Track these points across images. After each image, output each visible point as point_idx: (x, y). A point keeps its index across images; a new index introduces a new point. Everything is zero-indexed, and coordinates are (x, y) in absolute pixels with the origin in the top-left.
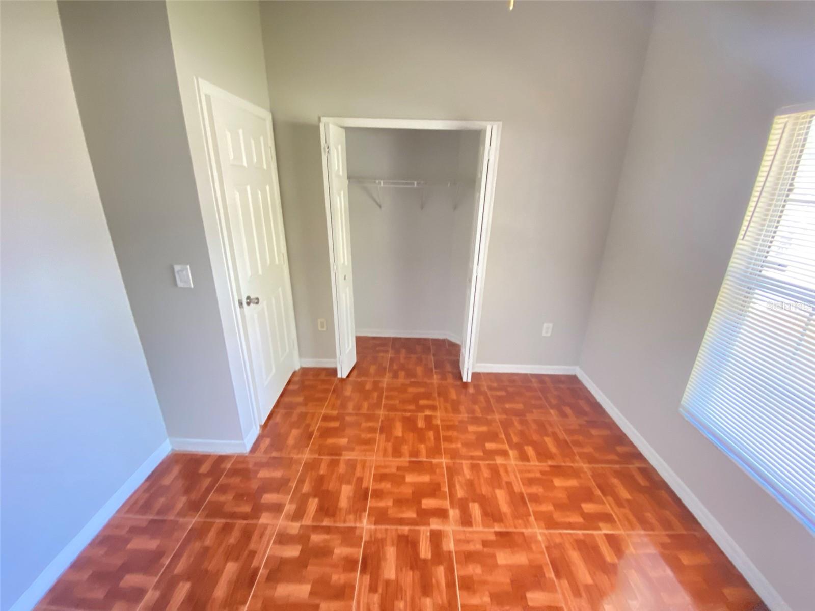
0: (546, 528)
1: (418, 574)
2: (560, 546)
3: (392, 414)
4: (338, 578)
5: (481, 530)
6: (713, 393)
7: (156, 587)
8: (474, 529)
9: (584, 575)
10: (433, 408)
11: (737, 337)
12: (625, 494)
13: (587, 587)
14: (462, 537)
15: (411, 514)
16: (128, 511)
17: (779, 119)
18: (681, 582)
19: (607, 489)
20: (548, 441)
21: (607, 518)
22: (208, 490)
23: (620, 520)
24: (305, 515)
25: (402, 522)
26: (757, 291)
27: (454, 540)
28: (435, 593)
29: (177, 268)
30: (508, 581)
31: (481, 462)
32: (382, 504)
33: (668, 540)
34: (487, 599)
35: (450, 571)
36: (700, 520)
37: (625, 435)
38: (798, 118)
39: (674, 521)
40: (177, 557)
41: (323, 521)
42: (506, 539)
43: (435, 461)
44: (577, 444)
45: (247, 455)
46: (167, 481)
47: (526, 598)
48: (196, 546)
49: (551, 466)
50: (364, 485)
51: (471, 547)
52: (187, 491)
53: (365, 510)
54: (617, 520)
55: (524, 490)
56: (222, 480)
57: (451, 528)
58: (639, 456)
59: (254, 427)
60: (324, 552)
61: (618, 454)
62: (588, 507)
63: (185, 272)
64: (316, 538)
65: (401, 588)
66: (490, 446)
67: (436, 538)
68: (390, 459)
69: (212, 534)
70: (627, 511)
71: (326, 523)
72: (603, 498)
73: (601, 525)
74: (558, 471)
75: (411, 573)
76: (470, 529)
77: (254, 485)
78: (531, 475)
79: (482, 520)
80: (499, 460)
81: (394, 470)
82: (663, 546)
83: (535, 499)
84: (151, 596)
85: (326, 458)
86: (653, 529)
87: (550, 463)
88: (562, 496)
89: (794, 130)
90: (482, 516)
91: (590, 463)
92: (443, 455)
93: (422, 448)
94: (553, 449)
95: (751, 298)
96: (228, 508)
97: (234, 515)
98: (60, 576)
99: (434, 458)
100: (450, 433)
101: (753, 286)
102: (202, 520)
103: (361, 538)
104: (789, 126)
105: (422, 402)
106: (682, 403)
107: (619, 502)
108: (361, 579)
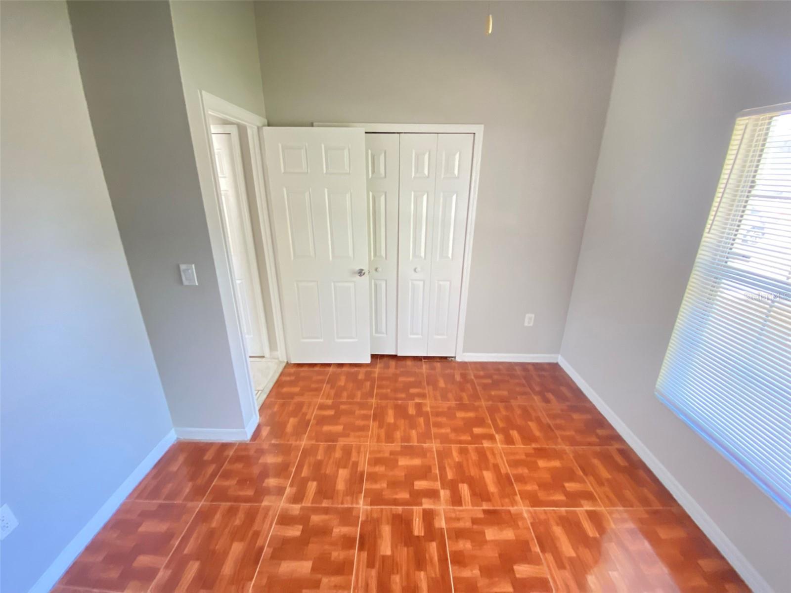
0: (532, 507)
1: (411, 549)
2: (545, 523)
3: (384, 402)
4: (337, 555)
5: (470, 509)
6: (686, 377)
7: (167, 567)
8: (464, 508)
9: (567, 549)
10: (423, 396)
11: (706, 324)
12: (605, 474)
13: (571, 559)
14: (453, 515)
15: (404, 495)
16: (139, 496)
17: (740, 120)
18: (659, 555)
19: (588, 470)
20: (532, 425)
21: (589, 496)
22: (213, 476)
23: (600, 498)
24: (305, 498)
25: (396, 502)
26: (724, 281)
27: (445, 518)
28: (429, 568)
29: (183, 267)
30: (497, 555)
31: (470, 447)
32: (377, 486)
33: (646, 516)
34: (477, 572)
35: (442, 547)
36: (675, 496)
37: (604, 418)
38: (757, 120)
39: (651, 497)
40: (185, 539)
41: (321, 503)
42: (494, 517)
43: (425, 445)
44: (559, 427)
45: (248, 442)
46: (174, 468)
47: (513, 570)
48: (203, 529)
49: (535, 449)
50: (360, 469)
51: (460, 525)
52: (193, 478)
53: (361, 492)
54: (597, 497)
55: (510, 471)
56: (226, 466)
57: (442, 507)
58: (618, 438)
59: (254, 416)
60: (324, 531)
61: (598, 436)
62: (570, 486)
63: (190, 271)
64: (316, 519)
65: (397, 564)
66: (477, 430)
67: (429, 517)
68: (384, 444)
69: (218, 516)
70: (607, 489)
71: (325, 504)
72: (585, 477)
73: (583, 502)
74: (542, 453)
75: (406, 549)
76: (460, 508)
77: (256, 471)
78: (518, 457)
79: (471, 500)
80: (486, 444)
81: (387, 455)
82: (641, 521)
83: (520, 479)
84: (162, 575)
85: (323, 445)
86: (632, 506)
87: (534, 445)
88: (546, 476)
89: (754, 131)
90: (471, 496)
91: (572, 445)
92: (433, 440)
93: (414, 433)
94: (537, 433)
95: (718, 288)
96: (232, 492)
97: (237, 499)
98: (76, 557)
99: (425, 443)
100: (439, 419)
101: (719, 276)
102: (209, 503)
103: (359, 517)
104: (750, 128)
105: (413, 391)
106: (657, 386)
107: (600, 482)
108: (359, 555)
